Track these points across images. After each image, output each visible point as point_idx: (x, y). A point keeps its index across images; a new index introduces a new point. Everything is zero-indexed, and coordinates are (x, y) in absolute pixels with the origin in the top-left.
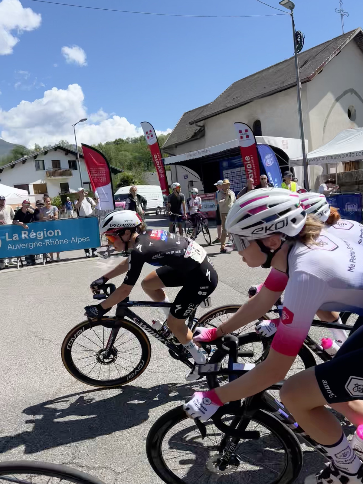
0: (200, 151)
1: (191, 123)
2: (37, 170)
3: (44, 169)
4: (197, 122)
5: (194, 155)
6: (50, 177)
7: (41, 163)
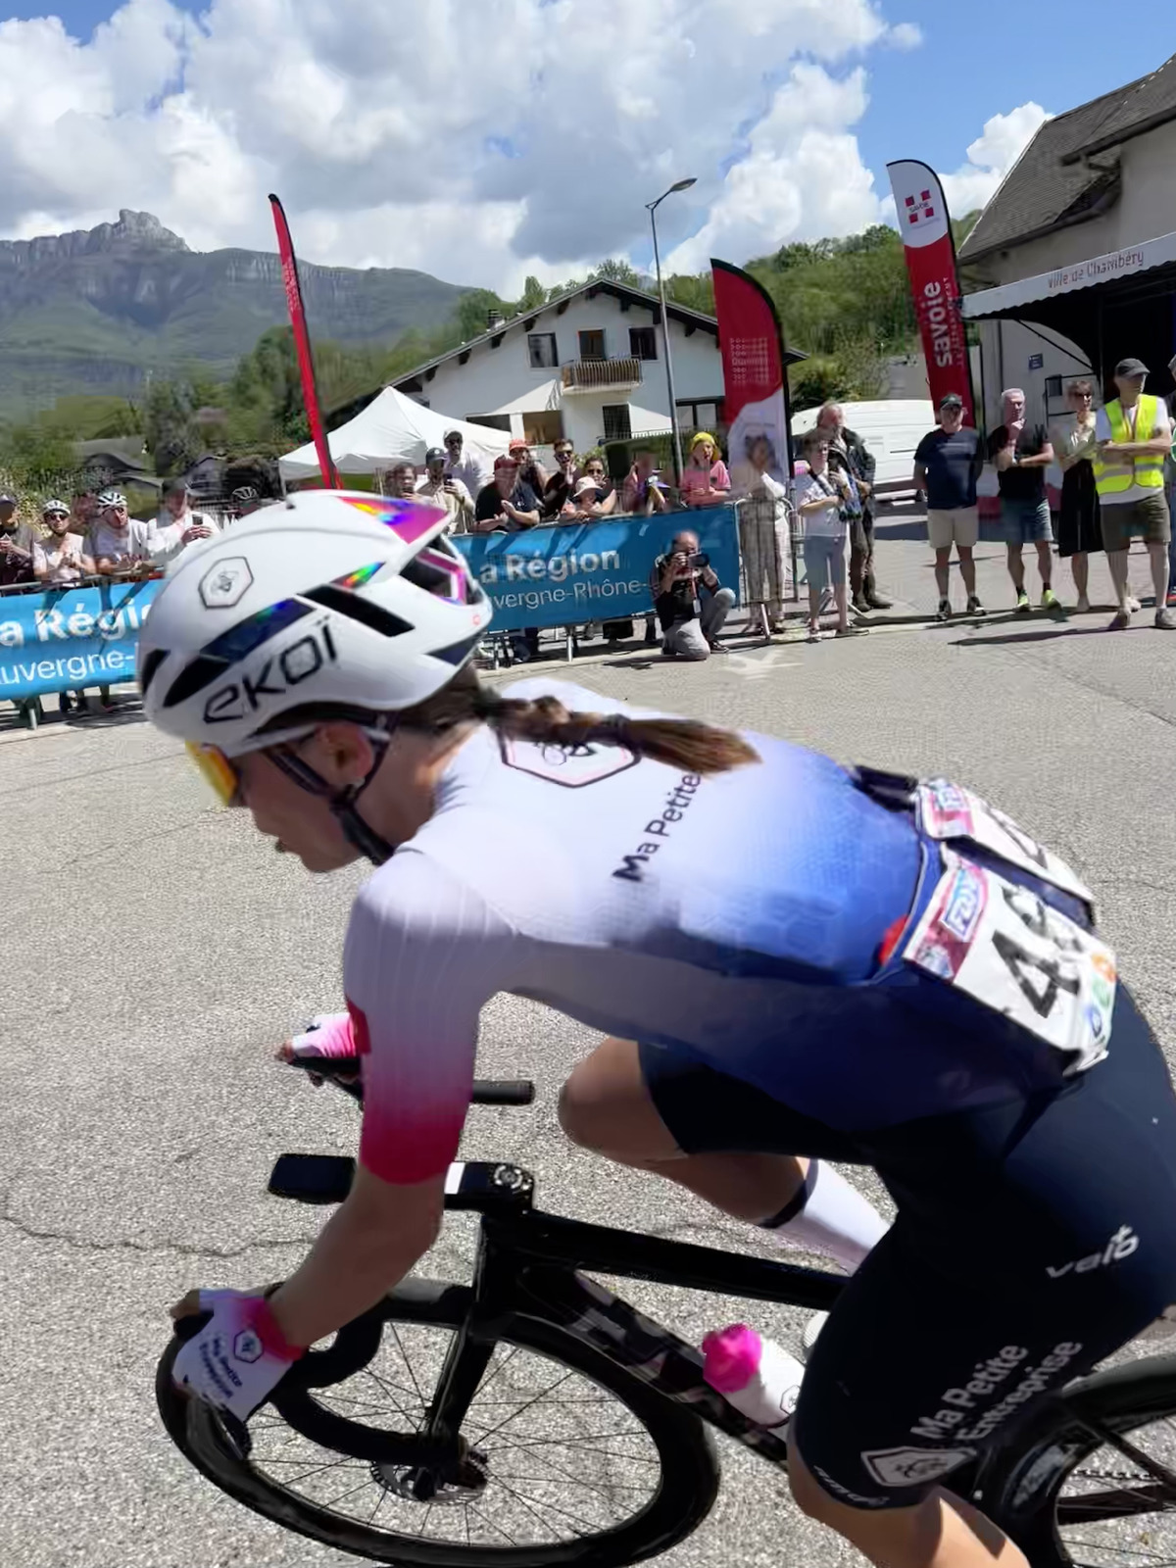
0: (1101, 259)
1: (1068, 161)
2: (533, 365)
3: (556, 364)
4: (1092, 153)
5: (1076, 277)
6: (572, 388)
7: (546, 342)
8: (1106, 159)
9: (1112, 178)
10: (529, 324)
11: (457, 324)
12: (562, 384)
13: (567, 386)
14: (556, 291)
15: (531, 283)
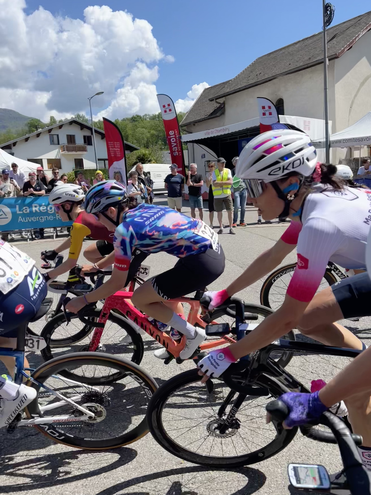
0: (218, 129)
1: (211, 100)
2: (51, 144)
3: (59, 144)
5: (212, 132)
6: (64, 152)
7: (55, 137)
8: (221, 101)
9: (222, 106)
10: (50, 131)
11: (27, 129)
12: (61, 151)
13: (62, 151)
14: (61, 121)
15: (52, 118)
